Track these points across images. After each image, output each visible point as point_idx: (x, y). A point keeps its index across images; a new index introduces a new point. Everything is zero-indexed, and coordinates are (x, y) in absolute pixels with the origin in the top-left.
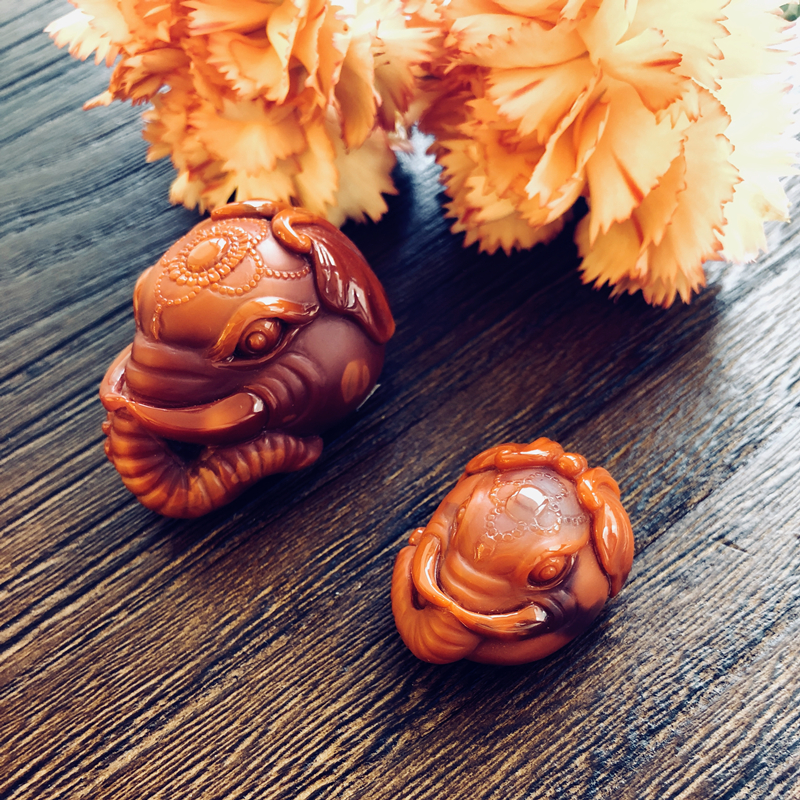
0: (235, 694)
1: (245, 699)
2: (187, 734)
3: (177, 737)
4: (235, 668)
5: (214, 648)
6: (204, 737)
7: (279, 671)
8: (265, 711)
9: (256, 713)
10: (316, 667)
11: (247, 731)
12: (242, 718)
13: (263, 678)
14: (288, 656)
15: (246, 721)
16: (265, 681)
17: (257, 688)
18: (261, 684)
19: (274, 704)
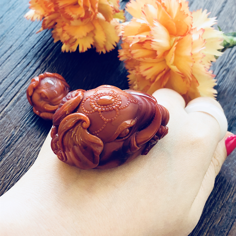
4: (12, 147)
5: (5, 145)
6: (10, 162)
7: (23, 144)
12: (17, 156)
15: (19, 156)
18: (19, 148)
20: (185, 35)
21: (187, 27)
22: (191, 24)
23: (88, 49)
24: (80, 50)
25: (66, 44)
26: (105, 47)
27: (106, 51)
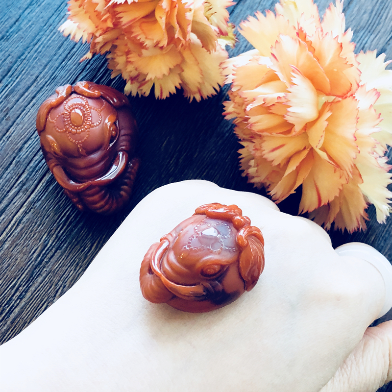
0: (48, 276)
1: (53, 277)
2: (36, 296)
3: (32, 298)
4: (44, 267)
5: (33, 263)
6: (43, 295)
7: (62, 263)
8: (62, 279)
9: (59, 281)
10: (75, 258)
11: (58, 288)
12: (54, 284)
13: (57, 268)
14: (63, 257)
15: (56, 285)
16: (58, 269)
17: (56, 272)
18: (57, 270)
19: (64, 275)
20: (344, 96)
21: (350, 85)
22: (358, 82)
23: (170, 93)
24: (157, 93)
25: (132, 83)
26: (200, 91)
27: (202, 97)
